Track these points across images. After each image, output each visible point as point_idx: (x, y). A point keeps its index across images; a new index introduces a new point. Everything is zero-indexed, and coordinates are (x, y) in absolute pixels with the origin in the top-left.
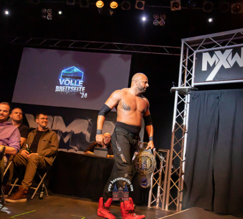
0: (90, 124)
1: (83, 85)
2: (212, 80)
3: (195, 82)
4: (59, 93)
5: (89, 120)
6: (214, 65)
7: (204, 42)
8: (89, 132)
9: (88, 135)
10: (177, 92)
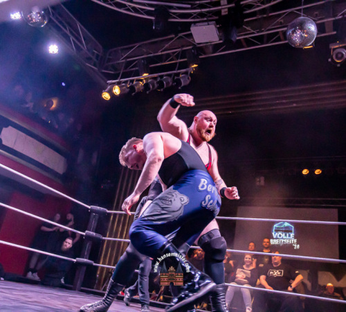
0: (309, 274)
1: (295, 237)
4: (273, 245)
5: (308, 271)
8: (310, 281)
9: (309, 284)
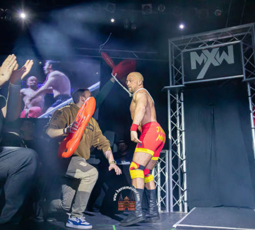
2: (202, 77)
3: (185, 81)
6: (203, 64)
7: (191, 41)
10: (169, 91)
